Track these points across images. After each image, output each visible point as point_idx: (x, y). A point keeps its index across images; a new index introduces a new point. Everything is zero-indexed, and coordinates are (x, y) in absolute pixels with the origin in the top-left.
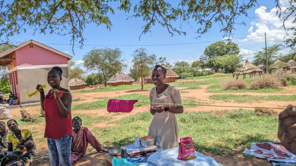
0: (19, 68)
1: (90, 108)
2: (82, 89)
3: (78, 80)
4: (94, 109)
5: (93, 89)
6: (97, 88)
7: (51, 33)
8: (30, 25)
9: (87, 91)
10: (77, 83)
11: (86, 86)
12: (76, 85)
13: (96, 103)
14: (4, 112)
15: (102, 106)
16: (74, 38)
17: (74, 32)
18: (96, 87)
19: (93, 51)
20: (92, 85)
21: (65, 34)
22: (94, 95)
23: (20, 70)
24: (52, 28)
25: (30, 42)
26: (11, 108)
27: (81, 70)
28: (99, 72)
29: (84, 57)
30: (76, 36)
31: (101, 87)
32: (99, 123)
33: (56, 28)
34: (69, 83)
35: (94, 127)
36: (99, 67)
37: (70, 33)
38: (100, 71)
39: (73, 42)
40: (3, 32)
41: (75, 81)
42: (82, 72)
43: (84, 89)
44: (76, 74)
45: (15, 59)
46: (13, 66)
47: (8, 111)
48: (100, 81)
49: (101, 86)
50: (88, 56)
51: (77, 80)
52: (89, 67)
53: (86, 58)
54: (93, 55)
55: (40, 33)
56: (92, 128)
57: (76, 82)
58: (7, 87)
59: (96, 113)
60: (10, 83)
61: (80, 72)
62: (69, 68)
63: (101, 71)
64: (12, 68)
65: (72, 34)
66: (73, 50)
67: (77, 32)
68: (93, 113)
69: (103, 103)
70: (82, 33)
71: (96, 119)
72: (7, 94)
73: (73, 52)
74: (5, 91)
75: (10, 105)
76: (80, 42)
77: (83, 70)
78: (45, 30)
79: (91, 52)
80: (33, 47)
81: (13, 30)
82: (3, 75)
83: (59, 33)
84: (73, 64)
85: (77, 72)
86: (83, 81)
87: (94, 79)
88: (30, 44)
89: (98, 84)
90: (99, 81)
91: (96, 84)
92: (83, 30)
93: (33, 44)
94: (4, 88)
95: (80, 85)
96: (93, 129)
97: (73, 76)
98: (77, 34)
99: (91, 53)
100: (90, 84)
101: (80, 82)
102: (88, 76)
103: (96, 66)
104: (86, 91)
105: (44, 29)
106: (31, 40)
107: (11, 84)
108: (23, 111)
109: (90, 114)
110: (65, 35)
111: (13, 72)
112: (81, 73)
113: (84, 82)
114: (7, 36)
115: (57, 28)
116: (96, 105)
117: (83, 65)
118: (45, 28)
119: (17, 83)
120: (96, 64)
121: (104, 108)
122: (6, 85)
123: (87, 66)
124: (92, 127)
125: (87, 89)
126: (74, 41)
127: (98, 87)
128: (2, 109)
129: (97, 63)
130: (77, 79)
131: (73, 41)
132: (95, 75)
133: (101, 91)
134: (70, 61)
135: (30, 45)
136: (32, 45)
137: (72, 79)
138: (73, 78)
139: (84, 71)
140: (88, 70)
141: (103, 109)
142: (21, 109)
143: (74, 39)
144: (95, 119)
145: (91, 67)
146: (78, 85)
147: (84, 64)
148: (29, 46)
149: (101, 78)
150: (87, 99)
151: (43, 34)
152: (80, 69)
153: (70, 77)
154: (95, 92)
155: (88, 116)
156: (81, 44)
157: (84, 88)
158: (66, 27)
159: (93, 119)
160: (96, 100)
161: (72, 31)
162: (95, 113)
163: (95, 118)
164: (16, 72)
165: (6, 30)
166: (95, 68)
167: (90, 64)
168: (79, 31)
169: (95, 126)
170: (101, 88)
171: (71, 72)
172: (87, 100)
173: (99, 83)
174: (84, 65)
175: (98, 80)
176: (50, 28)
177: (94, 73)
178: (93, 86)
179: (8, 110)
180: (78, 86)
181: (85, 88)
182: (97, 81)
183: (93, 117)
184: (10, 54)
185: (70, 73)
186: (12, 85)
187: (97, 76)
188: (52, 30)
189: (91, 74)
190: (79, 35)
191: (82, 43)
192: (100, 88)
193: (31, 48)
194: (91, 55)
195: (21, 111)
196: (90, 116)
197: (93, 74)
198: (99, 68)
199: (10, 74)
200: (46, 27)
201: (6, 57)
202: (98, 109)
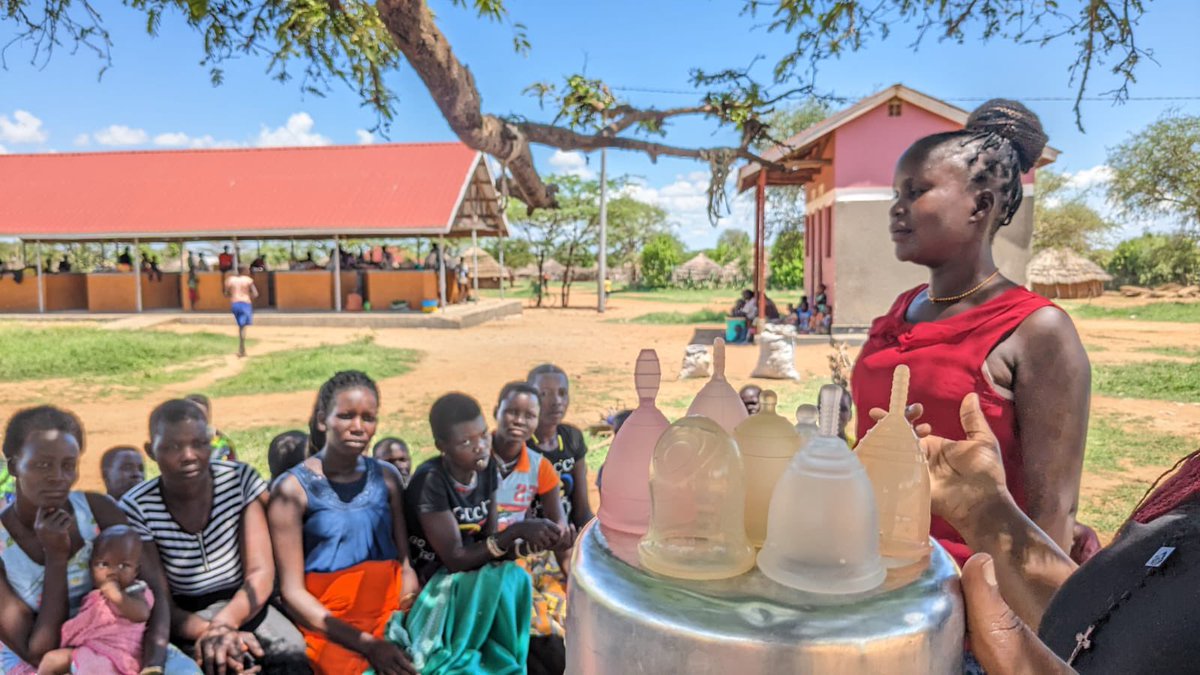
0: (843, 196)
1: (1119, 388)
2: (1086, 301)
3: (1075, 261)
4: (1134, 396)
5: (1140, 307)
6: (1160, 300)
7: (987, 35)
8: (903, 13)
9: (1108, 310)
10: (1064, 272)
11: (1107, 288)
12: (1062, 280)
13: (1148, 369)
14: (775, 355)
15: (1177, 389)
16: (1090, 54)
17: (1091, 22)
18: (1153, 296)
19: (1162, 127)
20: (1135, 283)
21: (1050, 34)
22: (1141, 332)
23: (843, 205)
24: (993, 11)
25: (891, 94)
26: (800, 342)
27: (1094, 216)
28: (1179, 227)
29: (1112, 152)
30: (1104, 44)
31: (1181, 300)
32: (1157, 463)
33: (1009, 15)
34: (1030, 267)
35: (1129, 479)
36: (1186, 205)
37: (1072, 31)
38: (1186, 219)
39: (1086, 73)
40: (804, 44)
41: (1056, 263)
42: (1094, 223)
43: (1096, 302)
44: (1067, 231)
45: (830, 161)
46: (822, 188)
47: (787, 352)
48: (1179, 271)
49: (1180, 296)
50: (1135, 149)
51: (1065, 257)
52: (1133, 199)
53: (1125, 160)
54: (1158, 144)
55: (941, 39)
56: (1121, 483)
57: (1063, 265)
58: (795, 268)
59: (1147, 414)
60: (804, 252)
61: (1088, 224)
62: (1037, 203)
63: (1191, 220)
64: (817, 195)
65: (1084, 35)
66: (1077, 109)
67: (1110, 23)
68: (1129, 415)
69: (1185, 376)
70: (1132, 25)
71: (1143, 445)
72: (792, 293)
73: (1079, 117)
74: (786, 280)
75: (799, 331)
76: (1117, 69)
77: (1102, 216)
78: (963, 27)
79: (1150, 133)
80: (899, 114)
81: (841, 34)
82: (787, 223)
83: (1020, 36)
84: (1059, 186)
85: (1073, 222)
86: (1093, 265)
87: (1149, 257)
88: (891, 100)
89: (1165, 281)
90: (1174, 268)
91: (1157, 280)
92: (1142, 10)
93: (900, 100)
94: (785, 268)
95: (1078, 279)
96: (1123, 487)
97: (1051, 238)
98: (1108, 31)
99: (1155, 133)
100: (1127, 280)
101: (1079, 268)
102: (1124, 243)
103: (1168, 196)
104: (1104, 309)
105: (958, 22)
106: (898, 87)
107: (807, 254)
108: (838, 359)
109: (1112, 414)
110: (1047, 39)
111: (820, 212)
112: (1091, 228)
113: (1099, 270)
114: (814, 58)
115: (1016, 14)
116: (1148, 378)
117: (1103, 192)
118: (963, 17)
119: (829, 255)
120: (1169, 187)
121: (1190, 401)
122: (790, 258)
123: (1125, 198)
124: (1120, 478)
125: (1110, 300)
126: (1088, 68)
127: (1166, 300)
128: (770, 342)
129: (1178, 184)
130: (1068, 252)
131: (1084, 65)
132: (1160, 243)
133: (1178, 318)
134: (1045, 172)
135: (891, 107)
136: (899, 107)
137: (1043, 253)
138: (1051, 249)
139: (1106, 221)
140: (1124, 214)
141: (1181, 404)
142: (832, 352)
143: (1088, 59)
144: (1136, 444)
145: (1145, 203)
146: (1069, 281)
147: (1108, 187)
148: (886, 112)
149: (1187, 254)
150: (1105, 345)
151: (952, 41)
152: (1088, 211)
153: (1039, 242)
154: (1150, 318)
155: (1101, 422)
156: (1121, 76)
157: (1093, 296)
158: (1055, 5)
159: (1127, 438)
160: (1151, 357)
161: (1084, 18)
162: (1140, 414)
163: (1135, 436)
164: (829, 210)
165: (814, 36)
166: (1163, 205)
167: (1138, 188)
168: (1120, 15)
169: (1136, 477)
170: (1183, 304)
171: (1045, 220)
172: (1106, 349)
173: (1173, 280)
174: (1109, 194)
175: (1171, 264)
176: (987, 12)
177: (1154, 231)
178: (1137, 289)
179: (789, 347)
180: (1066, 285)
181: (1099, 295)
182: (1164, 268)
183: (1127, 429)
184: (817, 144)
185: (1039, 226)
186: (810, 258)
187: (1167, 247)
188: (993, 24)
189: (1140, 234)
190: (1117, 37)
191: (1129, 74)
192: (1177, 303)
193: (894, 118)
194: (1150, 146)
195: (832, 359)
196: (1114, 425)
197: (1150, 236)
198: (1185, 209)
199: (809, 220)
200: (968, 12)
201: (803, 154)
202: (1158, 398)
